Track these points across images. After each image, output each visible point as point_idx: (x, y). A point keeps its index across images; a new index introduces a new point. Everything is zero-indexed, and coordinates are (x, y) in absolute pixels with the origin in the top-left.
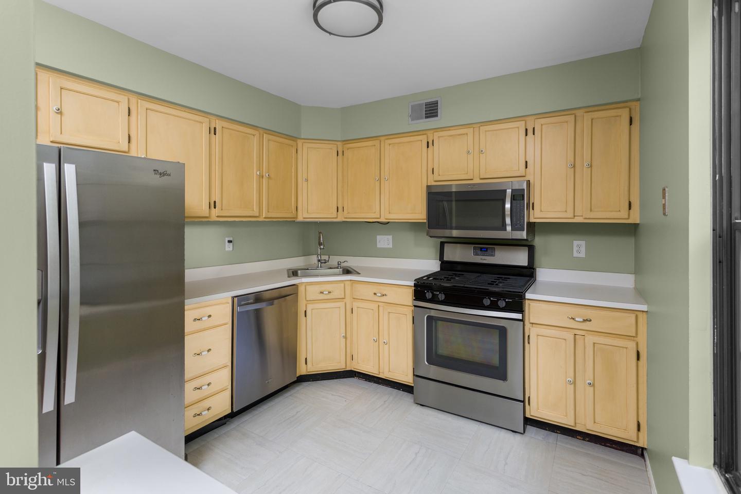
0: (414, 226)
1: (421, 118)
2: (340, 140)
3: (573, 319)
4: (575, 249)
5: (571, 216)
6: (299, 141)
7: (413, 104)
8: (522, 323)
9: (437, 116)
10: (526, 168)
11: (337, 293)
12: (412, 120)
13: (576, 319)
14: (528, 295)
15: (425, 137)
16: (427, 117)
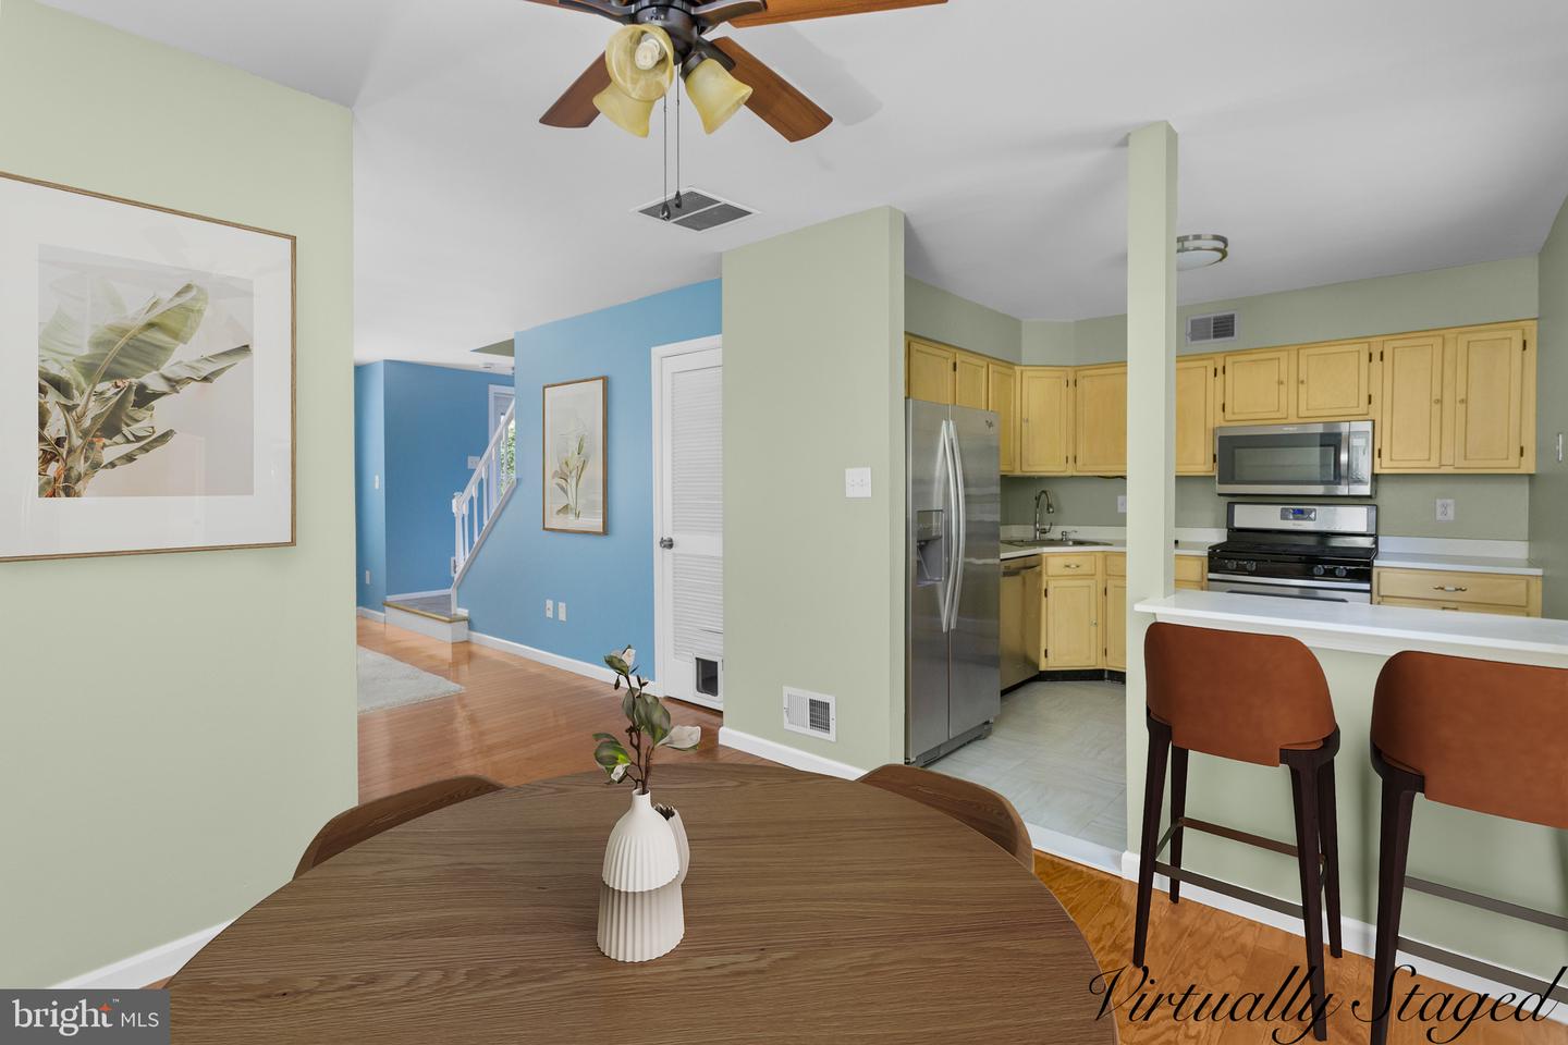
0: (1205, 479)
1: (1208, 337)
2: (1073, 364)
3: (1442, 589)
4: (1439, 510)
5: (1437, 465)
6: (1016, 368)
7: (1194, 318)
8: (1369, 595)
9: (1232, 334)
10: (1370, 403)
11: (1086, 569)
12: (1192, 340)
13: (1447, 588)
14: (1376, 563)
15: (1212, 362)
16: (1215, 336)
